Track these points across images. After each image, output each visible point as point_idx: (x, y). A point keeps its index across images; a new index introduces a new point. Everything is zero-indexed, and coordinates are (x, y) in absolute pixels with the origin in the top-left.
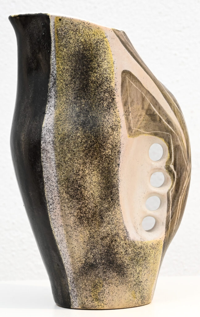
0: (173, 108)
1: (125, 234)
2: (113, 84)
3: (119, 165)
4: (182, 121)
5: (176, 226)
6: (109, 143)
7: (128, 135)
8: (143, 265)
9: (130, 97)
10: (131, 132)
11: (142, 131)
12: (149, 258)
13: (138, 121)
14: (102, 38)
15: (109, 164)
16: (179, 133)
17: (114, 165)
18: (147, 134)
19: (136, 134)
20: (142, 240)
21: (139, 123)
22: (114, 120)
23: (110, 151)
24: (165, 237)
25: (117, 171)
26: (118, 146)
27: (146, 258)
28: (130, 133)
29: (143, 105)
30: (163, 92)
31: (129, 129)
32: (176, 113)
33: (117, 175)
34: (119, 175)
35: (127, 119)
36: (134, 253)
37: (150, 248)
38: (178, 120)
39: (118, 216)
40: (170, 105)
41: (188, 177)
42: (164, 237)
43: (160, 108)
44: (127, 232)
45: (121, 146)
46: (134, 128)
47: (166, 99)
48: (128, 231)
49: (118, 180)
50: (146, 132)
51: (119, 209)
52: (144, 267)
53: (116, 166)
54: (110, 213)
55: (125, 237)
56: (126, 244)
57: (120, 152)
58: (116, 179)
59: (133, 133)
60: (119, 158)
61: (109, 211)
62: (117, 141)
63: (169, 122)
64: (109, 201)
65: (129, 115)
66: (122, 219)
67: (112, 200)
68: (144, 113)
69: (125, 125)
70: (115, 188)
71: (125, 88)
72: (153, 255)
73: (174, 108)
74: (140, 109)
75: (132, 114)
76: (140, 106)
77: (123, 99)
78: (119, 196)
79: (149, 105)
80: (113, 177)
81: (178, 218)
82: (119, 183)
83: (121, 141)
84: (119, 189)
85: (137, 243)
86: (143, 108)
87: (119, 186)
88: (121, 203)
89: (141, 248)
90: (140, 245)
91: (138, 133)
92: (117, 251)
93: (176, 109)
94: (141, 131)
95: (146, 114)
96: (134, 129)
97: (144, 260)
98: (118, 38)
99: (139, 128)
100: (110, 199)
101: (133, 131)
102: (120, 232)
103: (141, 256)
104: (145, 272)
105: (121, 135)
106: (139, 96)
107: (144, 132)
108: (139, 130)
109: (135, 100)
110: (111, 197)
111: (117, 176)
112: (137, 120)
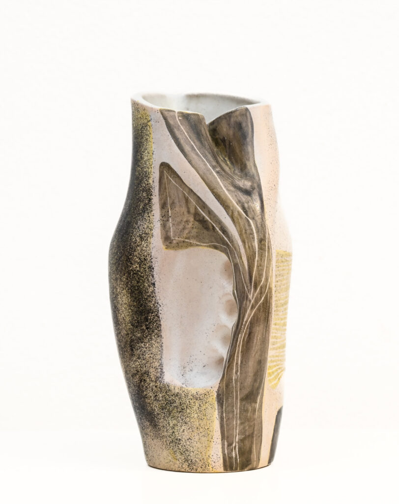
0: (230, 212)
1: (159, 375)
2: (151, 181)
3: (154, 284)
4: (244, 231)
5: (236, 373)
6: (136, 256)
7: (164, 247)
8: (179, 418)
9: (170, 197)
10: (171, 243)
11: (195, 242)
12: (188, 411)
13: (184, 229)
14: (146, 121)
15: (138, 282)
16: (237, 247)
17: (146, 285)
18: (205, 246)
19: (182, 246)
20: (184, 386)
21: (186, 231)
22: (146, 226)
23: (138, 266)
24: (219, 387)
25: (153, 292)
26: (148, 260)
27: (182, 409)
28: (168, 243)
29: (188, 208)
30: (215, 190)
31: (167, 239)
32: (235, 219)
33: (153, 297)
34: (158, 298)
35: (164, 226)
36: (166, 400)
37: (192, 397)
38: (236, 229)
39: (154, 350)
40: (225, 209)
41: (250, 308)
42: (217, 386)
43: (210, 212)
44: (162, 372)
45: (152, 260)
46: (177, 238)
47: (218, 201)
48: (164, 370)
49: (156, 304)
50: (202, 244)
51: (159, 341)
52: (181, 421)
53: (149, 286)
54: (142, 345)
55: (157, 378)
56: (156, 387)
57: (153, 269)
58: (153, 303)
59: (173, 245)
60: (153, 276)
61: (142, 342)
62: (145, 254)
63: (224, 230)
64: (143, 329)
65: (168, 220)
66: (161, 354)
67: (147, 328)
68: (192, 219)
69: (160, 234)
70: (152, 313)
71: (163, 186)
72: (195, 408)
73: (233, 213)
74: (186, 213)
75: (173, 220)
76: (184, 209)
77: (160, 200)
78: (160, 325)
79: (196, 208)
80: (147, 299)
81: (237, 364)
82: (160, 308)
83: (152, 254)
84: (160, 316)
85: (173, 388)
86: (189, 212)
87: (160, 312)
88: (163, 334)
89: (177, 395)
90: (177, 391)
91: (185, 244)
92: (146, 394)
93: (236, 214)
94: (191, 242)
95: (195, 219)
96: (176, 239)
97: (180, 412)
98: (163, 121)
99: (188, 238)
100: (144, 327)
101: (174, 242)
102: (151, 370)
103: (175, 406)
104: (183, 427)
105: (151, 246)
106: (181, 195)
107: (199, 244)
108: (186, 240)
109: (176, 201)
110: (146, 325)
111: (154, 298)
112: (181, 227)
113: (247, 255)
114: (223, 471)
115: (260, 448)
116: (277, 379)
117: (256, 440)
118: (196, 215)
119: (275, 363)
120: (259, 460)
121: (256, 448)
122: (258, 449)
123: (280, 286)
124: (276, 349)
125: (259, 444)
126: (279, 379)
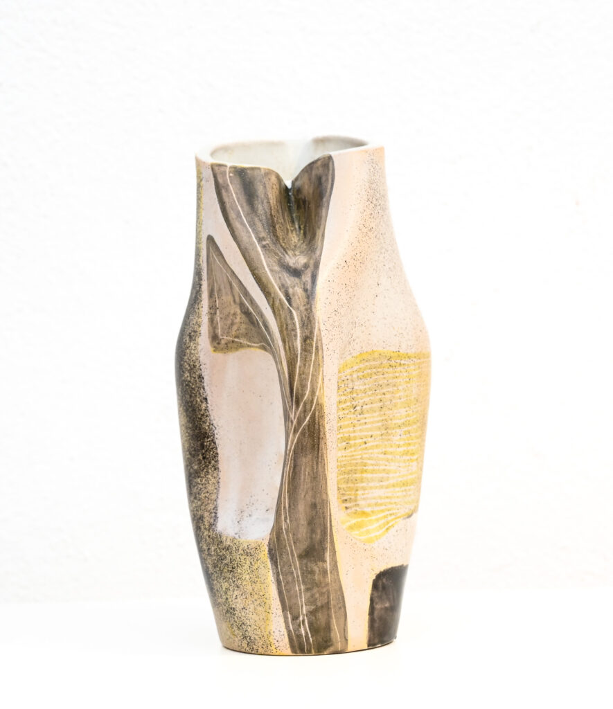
0: (271, 300)
1: (212, 521)
2: (201, 261)
3: (206, 399)
4: (285, 326)
5: (285, 521)
6: (186, 361)
7: (211, 349)
8: (230, 580)
9: (217, 282)
10: (219, 343)
11: (245, 342)
12: (239, 571)
13: (232, 324)
14: (199, 180)
15: (191, 396)
17: (198, 400)
18: (256, 347)
19: (231, 348)
20: (237, 537)
21: (235, 328)
22: (195, 322)
23: (188, 374)
24: (270, 539)
25: (206, 409)
26: (197, 367)
27: (233, 568)
28: (216, 344)
29: (233, 296)
30: (256, 272)
31: (214, 338)
32: (276, 310)
33: (207, 416)
34: (212, 417)
35: (212, 320)
36: (218, 555)
37: (242, 552)
38: (277, 323)
39: (210, 488)
40: (266, 296)
41: (292, 430)
42: (268, 538)
43: (252, 301)
44: (216, 517)
45: (201, 367)
46: (225, 337)
47: (259, 285)
48: (218, 515)
49: (211, 426)
50: (253, 344)
51: (215, 475)
52: (233, 584)
53: (202, 402)
54: (199, 480)
55: (211, 525)
56: (209, 536)
57: (203, 378)
58: (208, 424)
59: (221, 346)
60: (204, 388)
61: (199, 477)
62: (194, 358)
63: (266, 327)
64: (199, 460)
65: (215, 313)
66: (217, 493)
67: (204, 458)
68: (239, 311)
69: (207, 332)
70: (208, 438)
71: (210, 267)
72: (246, 567)
73: (274, 301)
74: (232, 303)
75: (221, 312)
76: (230, 298)
77: (209, 285)
78: (217, 454)
79: (240, 297)
80: (201, 419)
82: (216, 432)
83: (201, 359)
84: (217, 441)
85: (224, 539)
86: (234, 301)
87: (216, 436)
88: (221, 466)
89: (228, 549)
90: (228, 543)
91: (235, 345)
93: (277, 303)
94: (242, 341)
95: (241, 311)
96: (225, 339)
97: (231, 571)
99: (237, 337)
100: (201, 457)
101: (223, 342)
102: (206, 514)
103: (226, 564)
104: (236, 593)
105: (199, 348)
106: (225, 280)
107: (248, 343)
108: (236, 340)
109: (222, 287)
110: (203, 454)
111: (208, 418)
112: (229, 322)
113: (286, 358)
114: (291, 654)
115: (345, 624)
116: (384, 529)
117: (335, 613)
118: (242, 305)
119: (383, 507)
120: (347, 640)
121: (338, 625)
122: (342, 626)
123: (391, 400)
124: (387, 488)
125: (343, 620)
126: (387, 529)
